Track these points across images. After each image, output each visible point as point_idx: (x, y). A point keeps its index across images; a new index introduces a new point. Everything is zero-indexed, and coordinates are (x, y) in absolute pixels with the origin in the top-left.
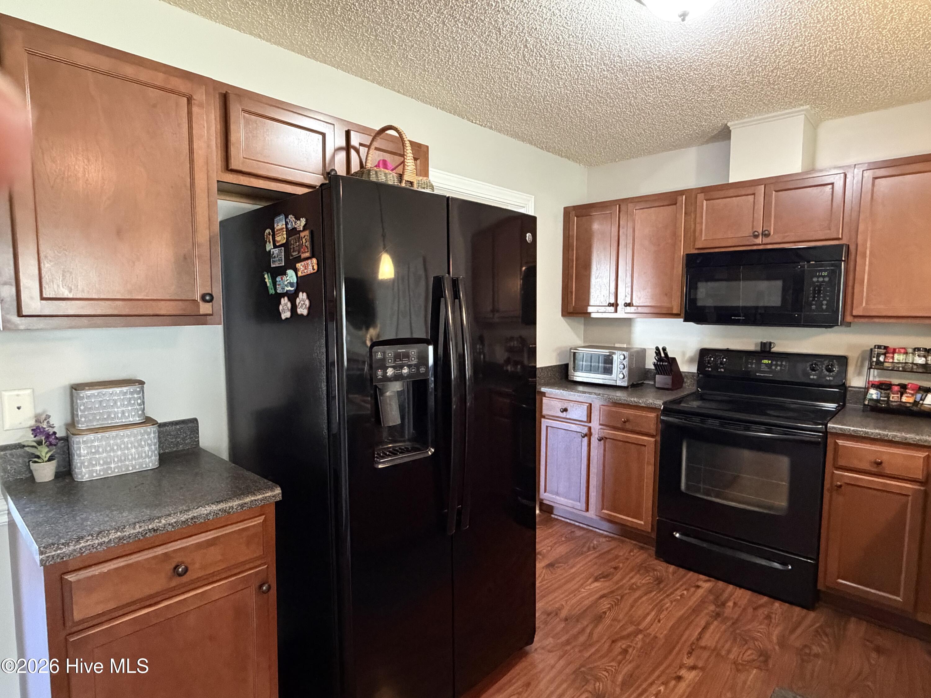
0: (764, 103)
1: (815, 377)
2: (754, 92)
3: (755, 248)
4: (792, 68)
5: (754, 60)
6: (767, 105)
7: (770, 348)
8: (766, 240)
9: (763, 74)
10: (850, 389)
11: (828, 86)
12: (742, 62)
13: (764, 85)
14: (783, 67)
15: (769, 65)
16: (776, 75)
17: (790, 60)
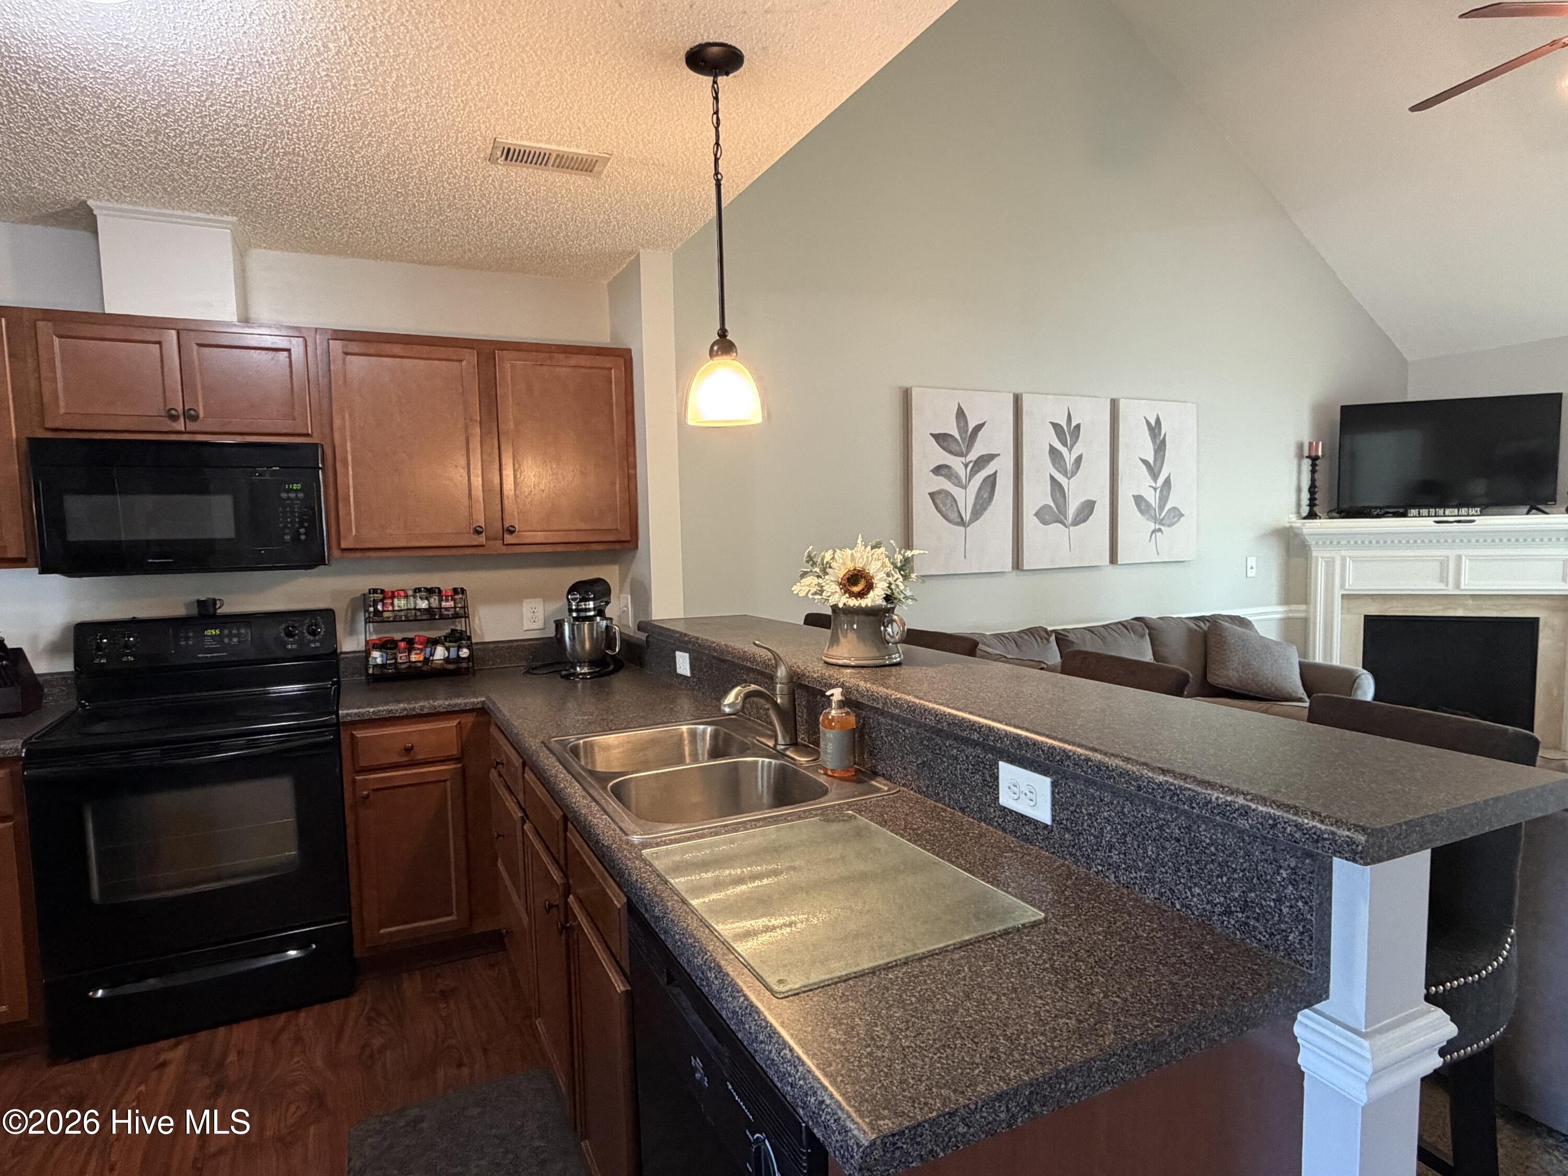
0: (165, 189)
1: (294, 646)
2: (151, 165)
3: (173, 437)
4: (224, 153)
5: (165, 115)
6: (170, 194)
7: (215, 609)
8: (192, 426)
9: (174, 143)
10: (342, 656)
11: (271, 200)
12: (143, 108)
13: (172, 161)
14: (211, 145)
15: (188, 133)
16: (196, 154)
17: (224, 139)
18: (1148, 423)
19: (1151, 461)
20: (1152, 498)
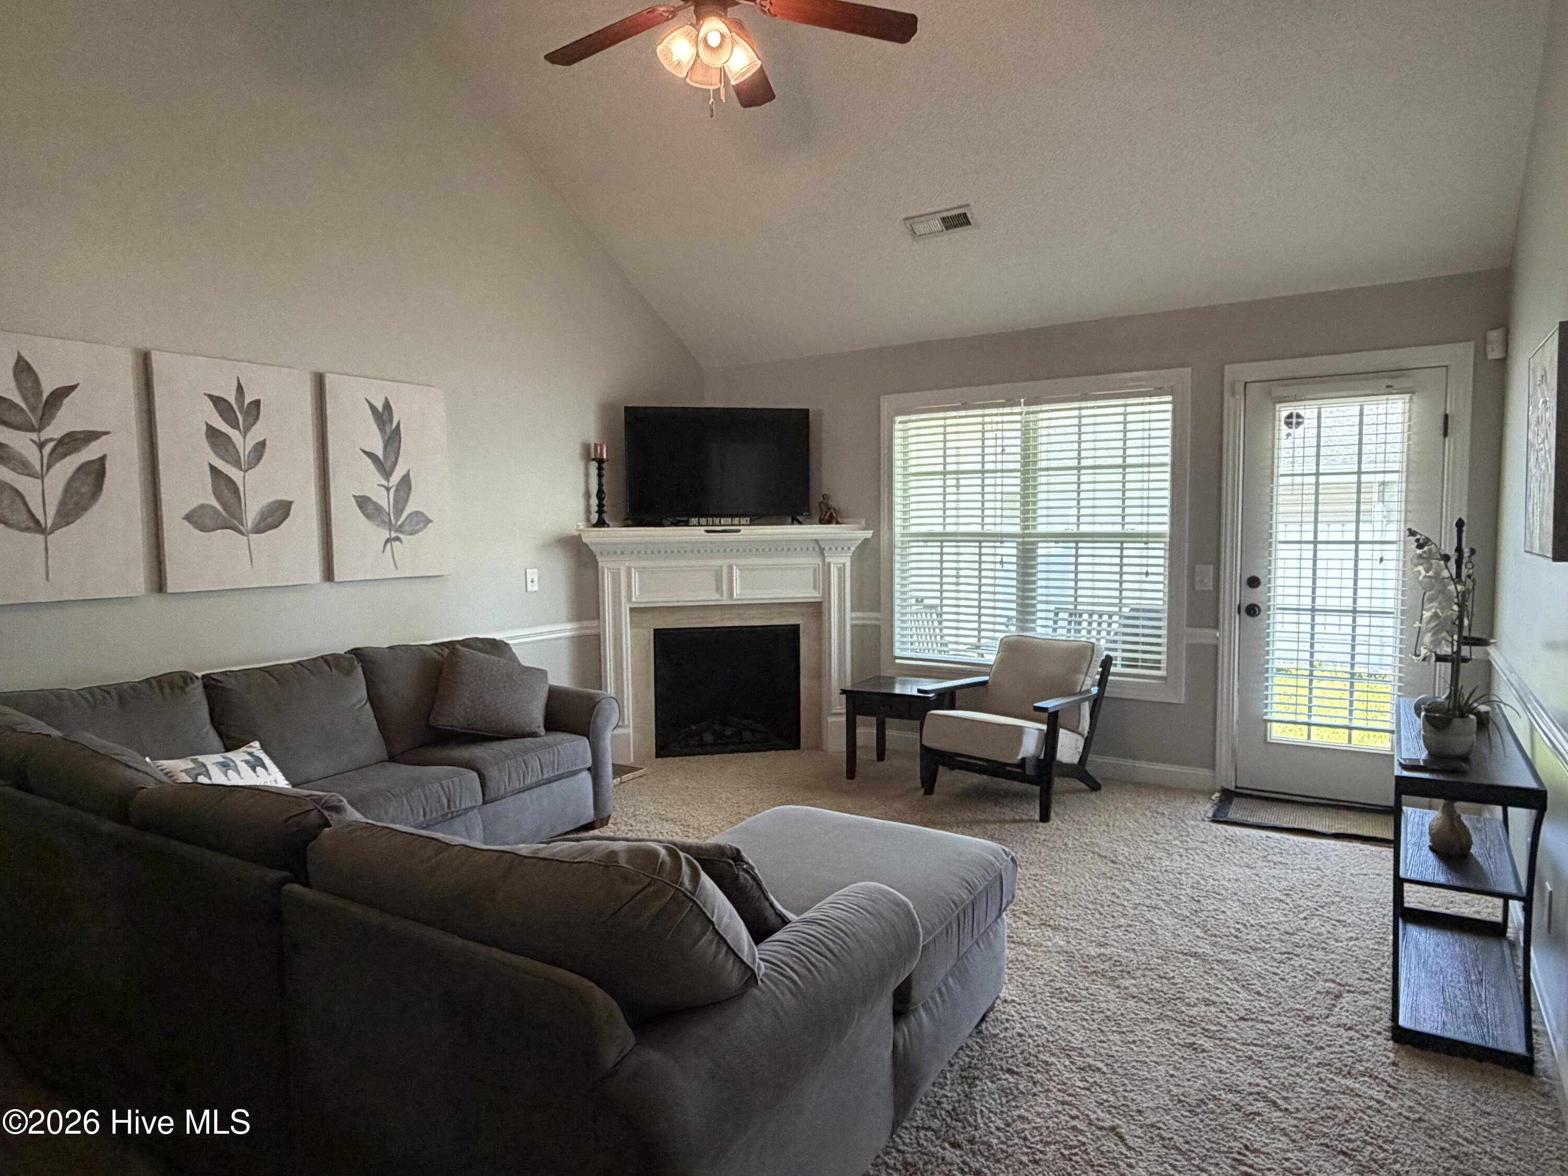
18: (373, 408)
19: (380, 454)
20: (383, 500)
